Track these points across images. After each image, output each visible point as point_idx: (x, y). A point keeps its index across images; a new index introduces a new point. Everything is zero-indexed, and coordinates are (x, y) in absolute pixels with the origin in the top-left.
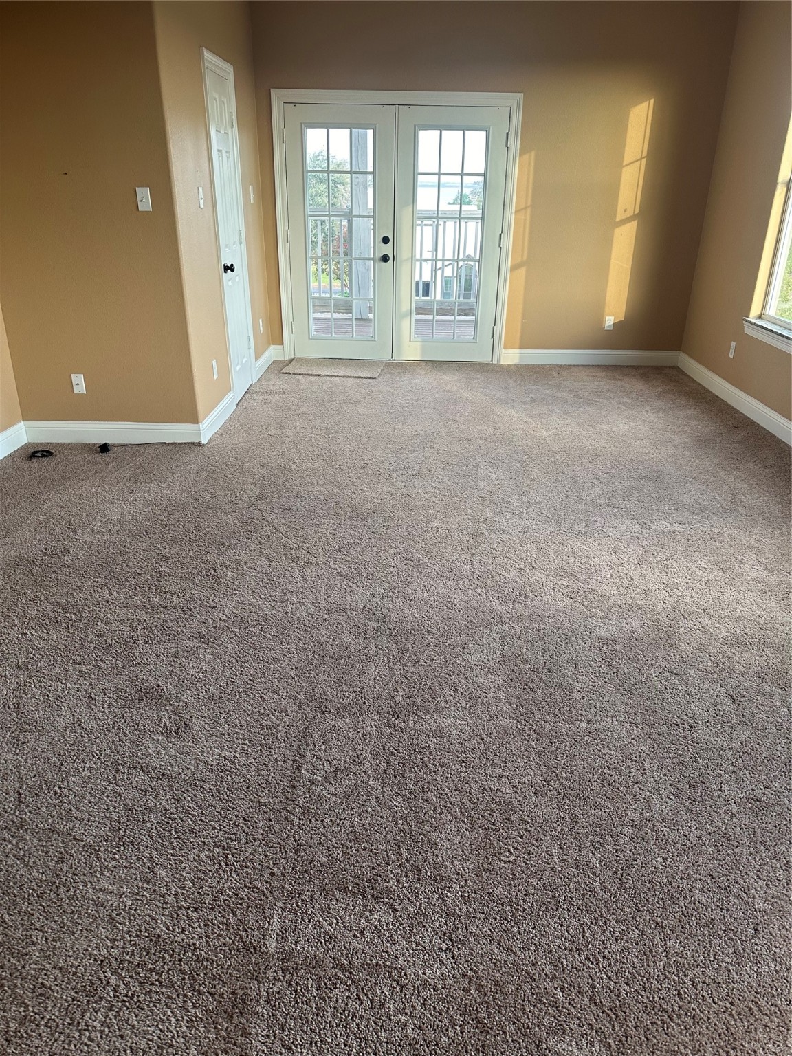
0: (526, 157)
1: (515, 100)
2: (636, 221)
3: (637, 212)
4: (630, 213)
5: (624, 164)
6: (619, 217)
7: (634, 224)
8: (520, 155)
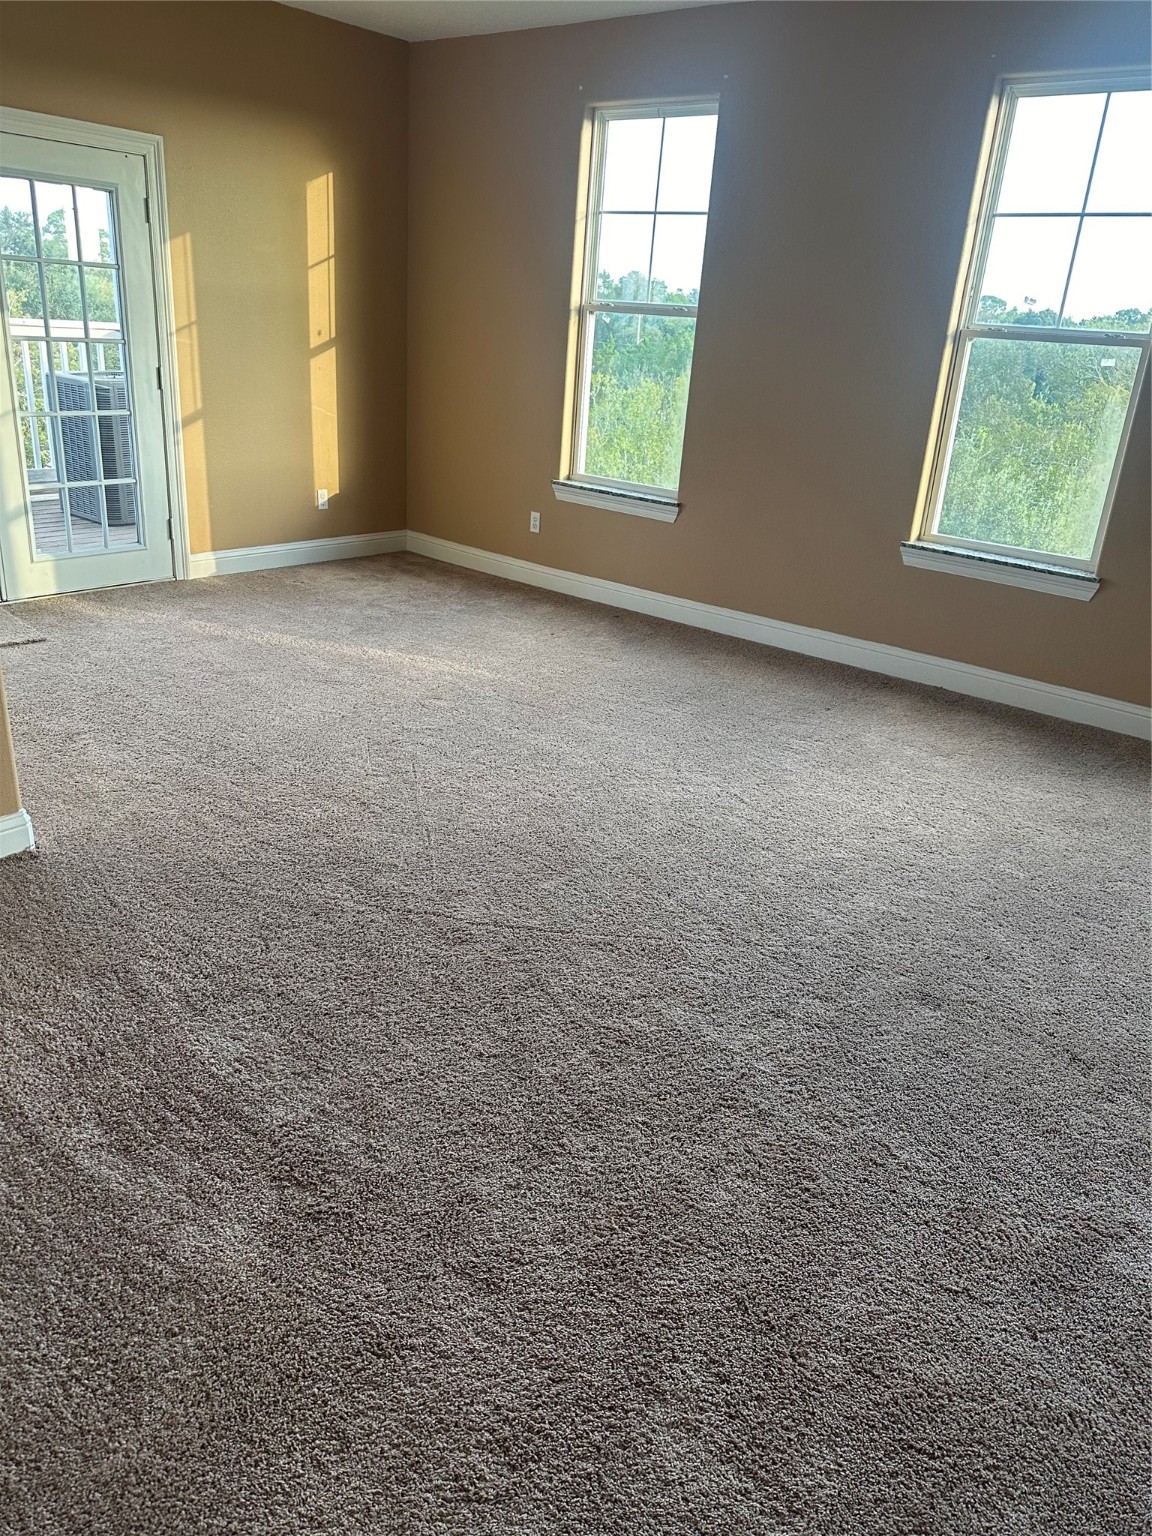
0: (179, 241)
1: (149, 143)
2: (334, 349)
3: (333, 335)
4: (325, 338)
5: (310, 264)
6: (315, 341)
7: (332, 352)
8: (170, 238)
